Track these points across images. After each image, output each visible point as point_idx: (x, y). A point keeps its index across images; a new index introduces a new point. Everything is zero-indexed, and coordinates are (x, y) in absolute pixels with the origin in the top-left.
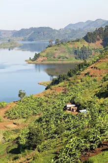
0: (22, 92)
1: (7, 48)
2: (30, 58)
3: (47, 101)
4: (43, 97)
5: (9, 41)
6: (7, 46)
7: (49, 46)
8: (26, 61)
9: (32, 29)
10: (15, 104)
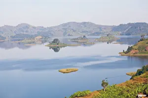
0: (105, 81)
1: (105, 41)
2: (124, 51)
3: (128, 91)
4: (124, 87)
5: (108, 35)
6: (105, 40)
7: (141, 40)
8: (120, 53)
9: (129, 24)
10: (98, 93)
